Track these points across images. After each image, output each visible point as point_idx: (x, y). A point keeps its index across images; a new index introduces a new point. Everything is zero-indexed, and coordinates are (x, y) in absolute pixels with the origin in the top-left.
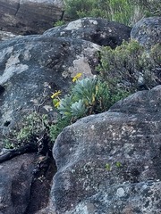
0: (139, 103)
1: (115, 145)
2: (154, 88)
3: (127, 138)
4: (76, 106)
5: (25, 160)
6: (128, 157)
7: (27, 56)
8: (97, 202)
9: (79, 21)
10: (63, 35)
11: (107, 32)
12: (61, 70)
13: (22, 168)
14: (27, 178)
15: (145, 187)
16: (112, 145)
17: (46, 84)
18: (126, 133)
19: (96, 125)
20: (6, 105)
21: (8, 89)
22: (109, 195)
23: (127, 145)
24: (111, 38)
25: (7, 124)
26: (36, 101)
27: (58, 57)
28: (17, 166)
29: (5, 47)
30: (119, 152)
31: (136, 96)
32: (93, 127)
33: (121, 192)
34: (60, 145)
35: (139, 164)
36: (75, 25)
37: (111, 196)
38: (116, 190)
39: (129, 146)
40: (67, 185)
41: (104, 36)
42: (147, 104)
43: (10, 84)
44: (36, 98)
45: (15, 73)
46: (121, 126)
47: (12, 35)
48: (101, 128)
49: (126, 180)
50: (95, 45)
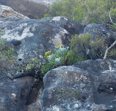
0: (88, 65)
1: (76, 83)
2: (97, 60)
3: (82, 81)
4: (58, 60)
5: (28, 79)
6: (81, 90)
7: (33, 29)
8: (64, 107)
9: (59, 17)
10: (51, 22)
11: (71, 25)
12: (49, 39)
13: (26, 83)
14: (28, 88)
15: (88, 105)
16: (74, 83)
17: (41, 45)
18: (82, 78)
19: (68, 72)
20: (20, 51)
21: (23, 43)
22: (71, 105)
23: (81, 84)
24: (73, 28)
25: (20, 60)
26: (35, 52)
27: (48, 33)
28: (24, 81)
29: (23, 22)
30: (77, 86)
31: (87, 61)
32: (66, 72)
33: (76, 106)
34: (48, 77)
35: (86, 94)
36: (57, 19)
37: (71, 106)
38: (74, 104)
39: (82, 85)
40: (50, 96)
41: (69, 27)
42: (92, 66)
43: (24, 41)
44: (36, 50)
45: (27, 36)
46: (80, 75)
47: (23, 16)
48: (70, 74)
49: (78, 100)
50: (65, 30)
